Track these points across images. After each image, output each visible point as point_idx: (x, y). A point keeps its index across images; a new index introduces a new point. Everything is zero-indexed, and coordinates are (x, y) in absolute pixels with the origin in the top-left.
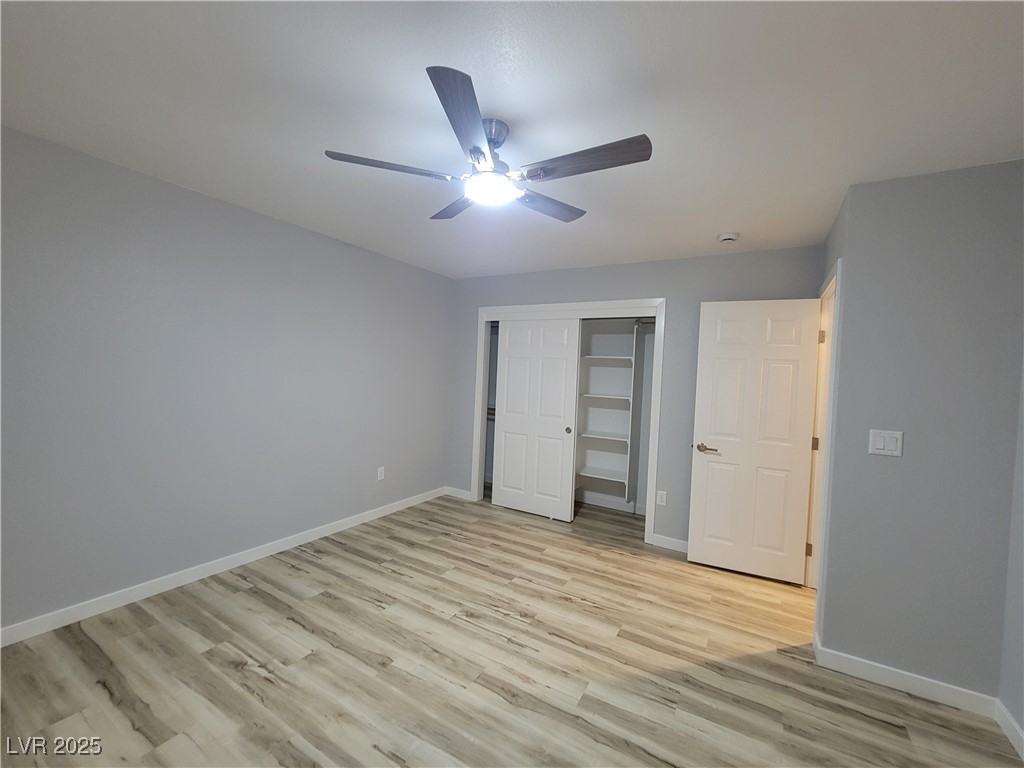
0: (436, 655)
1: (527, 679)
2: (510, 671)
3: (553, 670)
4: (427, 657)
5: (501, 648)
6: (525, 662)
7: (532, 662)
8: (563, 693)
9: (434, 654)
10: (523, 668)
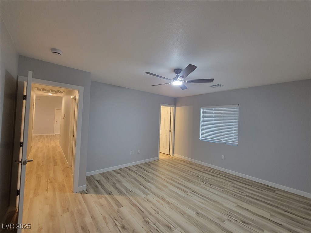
0: (182, 213)
1: (158, 201)
2: (162, 204)
3: (150, 202)
4: (186, 213)
5: (162, 211)
6: (156, 205)
7: (154, 205)
8: (151, 197)
9: (183, 214)
10: (158, 204)
